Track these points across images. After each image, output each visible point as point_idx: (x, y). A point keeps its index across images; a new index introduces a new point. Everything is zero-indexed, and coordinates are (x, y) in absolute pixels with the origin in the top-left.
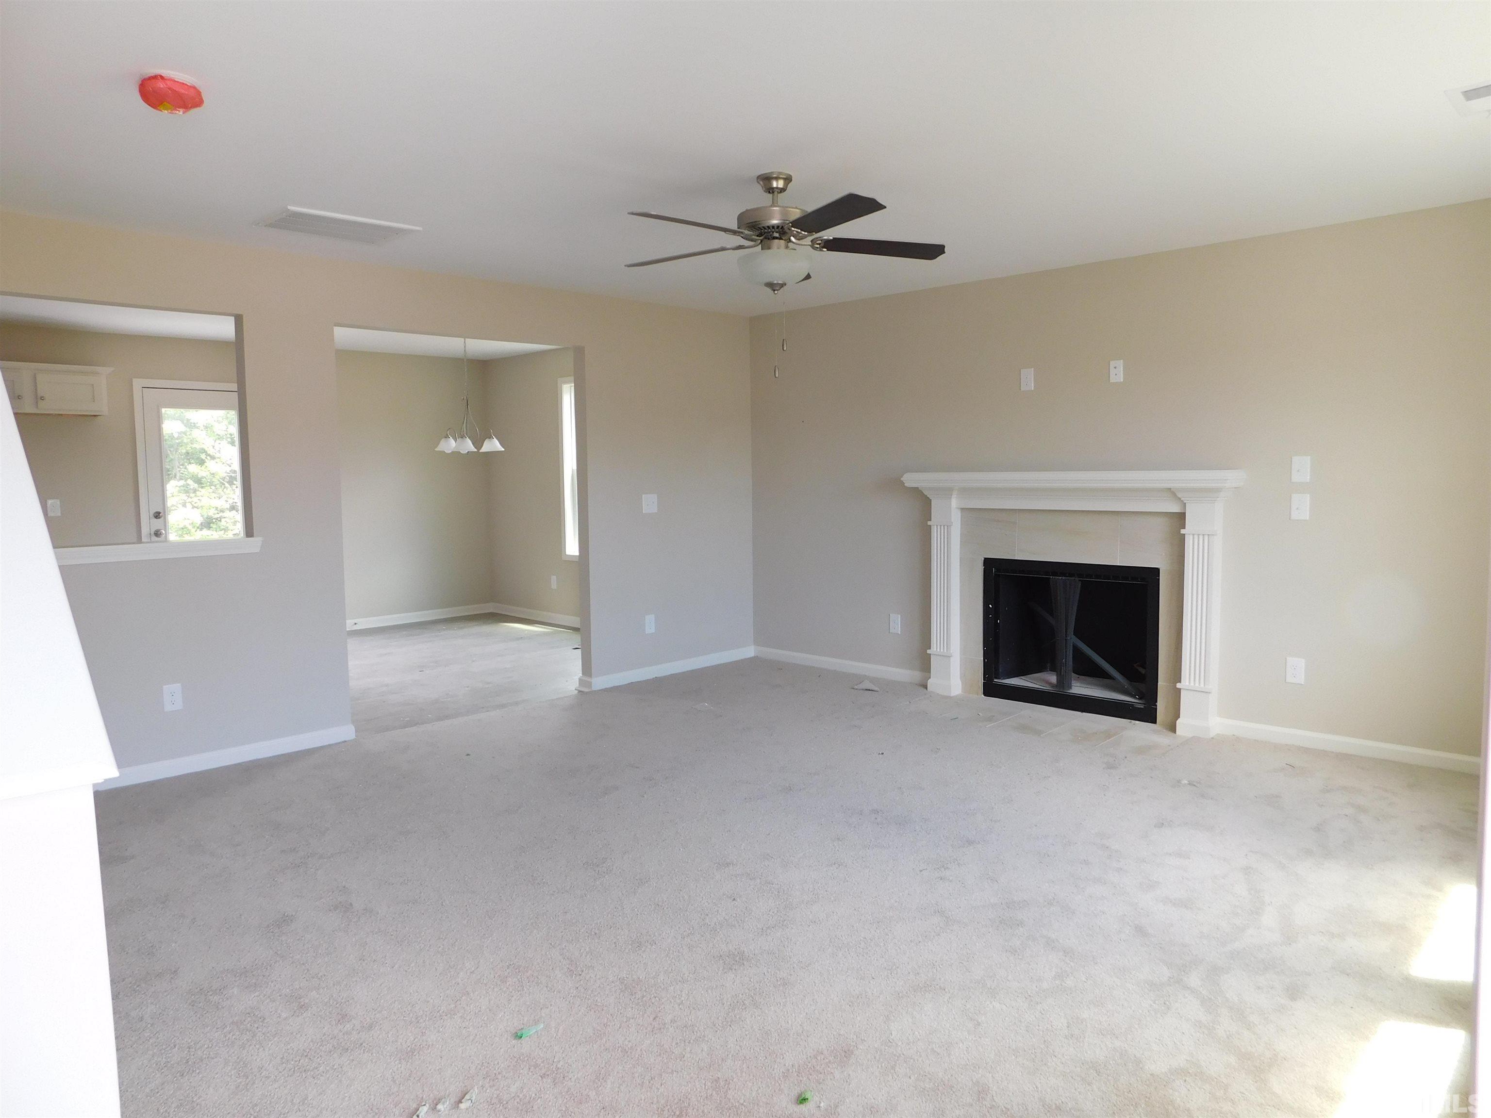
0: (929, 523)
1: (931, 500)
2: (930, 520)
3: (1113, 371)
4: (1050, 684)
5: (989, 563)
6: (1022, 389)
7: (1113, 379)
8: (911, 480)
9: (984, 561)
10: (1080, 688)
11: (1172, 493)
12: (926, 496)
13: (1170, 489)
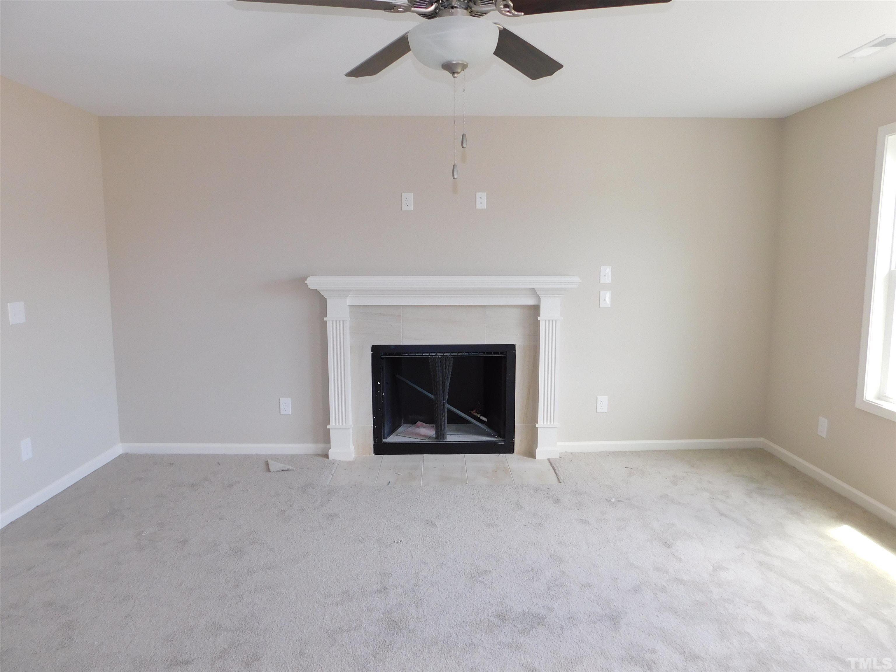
0: (325, 319)
1: (326, 299)
2: (326, 317)
3: (478, 201)
4: (430, 437)
5: (376, 350)
6: (403, 209)
7: (479, 206)
8: (312, 282)
9: (372, 347)
10: (452, 437)
11: (534, 292)
12: (323, 296)
13: (534, 289)
